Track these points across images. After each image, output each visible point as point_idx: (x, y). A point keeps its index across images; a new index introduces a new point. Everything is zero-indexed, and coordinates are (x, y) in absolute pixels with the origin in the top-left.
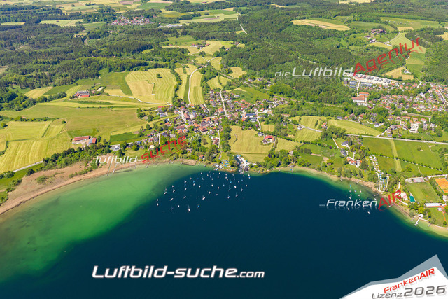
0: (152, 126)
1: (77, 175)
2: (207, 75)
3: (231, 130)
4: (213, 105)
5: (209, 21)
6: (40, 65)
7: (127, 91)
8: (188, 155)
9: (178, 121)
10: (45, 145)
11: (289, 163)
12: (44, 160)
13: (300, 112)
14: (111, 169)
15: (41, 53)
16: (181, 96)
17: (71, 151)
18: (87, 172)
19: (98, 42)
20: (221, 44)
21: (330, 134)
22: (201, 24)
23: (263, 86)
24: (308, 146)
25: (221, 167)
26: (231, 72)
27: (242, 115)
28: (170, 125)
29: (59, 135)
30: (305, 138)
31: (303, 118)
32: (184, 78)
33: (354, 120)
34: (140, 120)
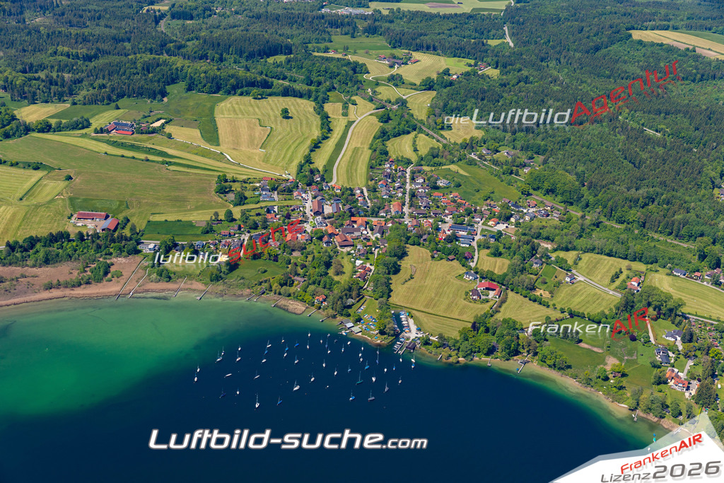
0: (237, 216)
1: (58, 286)
2: (389, 126)
3: (405, 254)
4: (383, 193)
5: (434, 11)
6: (60, 58)
7: (211, 135)
9: (294, 214)
10: (20, 216)
11: (517, 353)
12: (8, 244)
13: (583, 242)
14: (128, 288)
15: (68, 36)
16: (320, 162)
17: (62, 237)
18: (80, 285)
19: (184, 27)
20: (443, 62)
21: (640, 306)
22: (414, 15)
23: (512, 169)
26: (449, 127)
27: (441, 225)
29: (52, 200)
30: (575, 304)
31: (586, 256)
32: (339, 125)
33: (717, 283)
34: (218, 199)
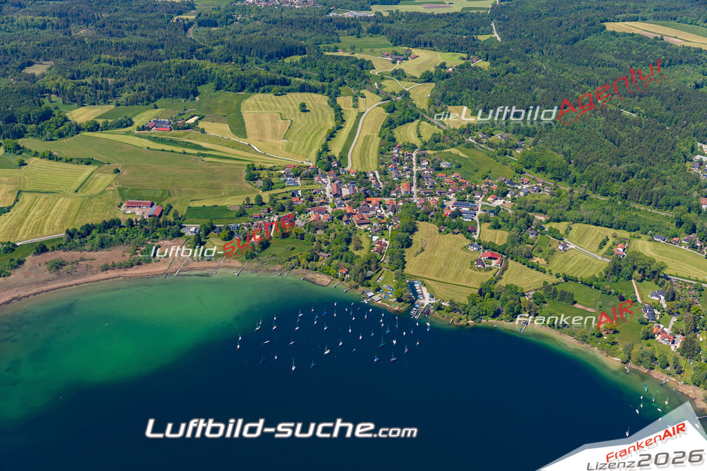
0: (266, 199)
1: (114, 267)
3: (415, 229)
4: (393, 175)
5: (428, 12)
6: (104, 65)
7: (240, 128)
8: (318, 264)
9: (316, 197)
10: (77, 206)
12: (68, 232)
13: (571, 214)
14: (174, 267)
15: (110, 45)
16: (336, 150)
17: (114, 224)
18: (132, 266)
19: (210, 34)
20: (440, 57)
21: (626, 269)
22: (412, 15)
23: (506, 150)
24: (570, 287)
25: (376, 298)
27: (445, 202)
28: (300, 203)
29: (103, 192)
30: (569, 269)
31: (576, 227)
32: (350, 116)
33: (694, 247)
34: (248, 185)
